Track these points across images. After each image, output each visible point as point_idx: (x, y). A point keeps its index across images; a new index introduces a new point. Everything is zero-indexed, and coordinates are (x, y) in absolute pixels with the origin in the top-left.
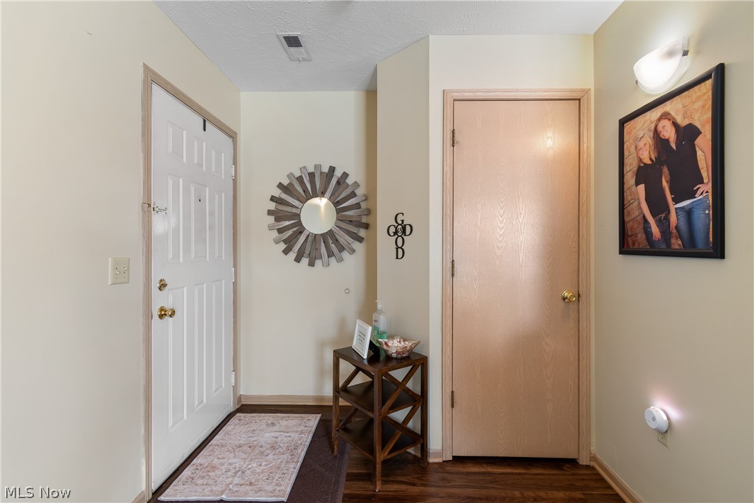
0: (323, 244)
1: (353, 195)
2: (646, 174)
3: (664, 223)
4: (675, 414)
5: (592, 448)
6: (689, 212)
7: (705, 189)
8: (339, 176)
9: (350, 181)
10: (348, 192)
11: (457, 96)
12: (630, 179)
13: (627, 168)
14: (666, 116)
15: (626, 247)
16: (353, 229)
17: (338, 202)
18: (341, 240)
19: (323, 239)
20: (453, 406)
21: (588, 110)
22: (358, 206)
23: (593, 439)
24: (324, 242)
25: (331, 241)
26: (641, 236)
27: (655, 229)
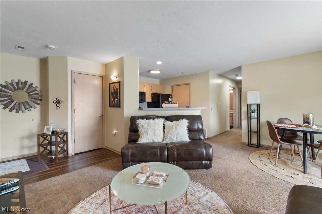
0: (23, 106)
1: (36, 90)
2: (113, 94)
3: (115, 102)
4: (116, 132)
5: (105, 145)
6: (117, 101)
7: (119, 98)
8: (30, 84)
9: (34, 86)
10: (34, 89)
11: (75, 72)
12: (111, 94)
13: (110, 92)
14: (115, 85)
15: (110, 106)
16: (36, 101)
17: (29, 92)
18: (31, 104)
19: (23, 104)
20: (74, 142)
21: (104, 79)
22: (37, 94)
23: (106, 143)
24: (23, 105)
25: (26, 105)
26: (112, 104)
27: (114, 103)
